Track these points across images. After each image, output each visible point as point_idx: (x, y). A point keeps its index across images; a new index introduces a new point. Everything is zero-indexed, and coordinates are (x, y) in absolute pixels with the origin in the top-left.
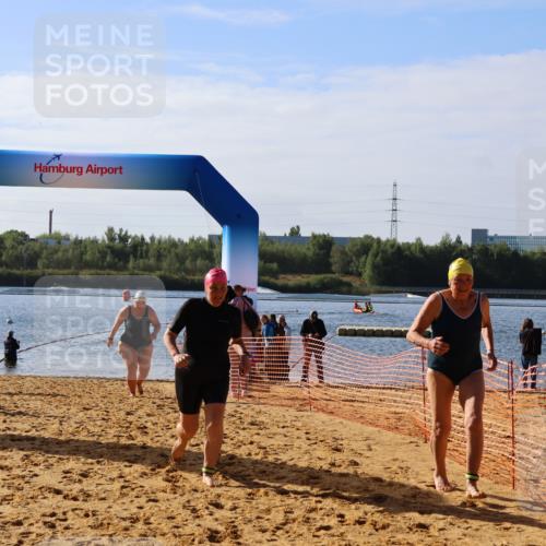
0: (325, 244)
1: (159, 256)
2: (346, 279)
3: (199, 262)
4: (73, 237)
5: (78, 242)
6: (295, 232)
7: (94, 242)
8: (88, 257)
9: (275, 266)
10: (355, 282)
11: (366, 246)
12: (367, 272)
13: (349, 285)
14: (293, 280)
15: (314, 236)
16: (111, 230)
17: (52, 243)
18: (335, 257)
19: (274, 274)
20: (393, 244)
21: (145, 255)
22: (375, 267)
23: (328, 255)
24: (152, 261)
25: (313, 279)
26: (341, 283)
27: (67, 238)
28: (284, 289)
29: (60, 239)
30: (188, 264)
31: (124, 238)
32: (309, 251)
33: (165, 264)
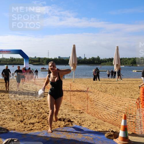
0: (39, 58)
1: (17, 61)
2: (42, 63)
3: (23, 61)
4: (6, 58)
5: (6, 59)
6: (35, 57)
7: (9, 59)
8: (8, 61)
9: (33, 62)
10: (43, 63)
11: (45, 59)
12: (45, 62)
13: (43, 64)
14: (35, 63)
15: (38, 58)
16: (11, 57)
17: (3, 59)
18: (41, 60)
19: (33, 63)
20: (48, 58)
21: (15, 60)
22: (46, 61)
23: (40, 60)
24: (16, 61)
25: (38, 63)
26: (42, 64)
27: (5, 58)
28: (34, 65)
29: (4, 58)
30: (21, 62)
31: (13, 58)
32: (38, 60)
33: (18, 62)
